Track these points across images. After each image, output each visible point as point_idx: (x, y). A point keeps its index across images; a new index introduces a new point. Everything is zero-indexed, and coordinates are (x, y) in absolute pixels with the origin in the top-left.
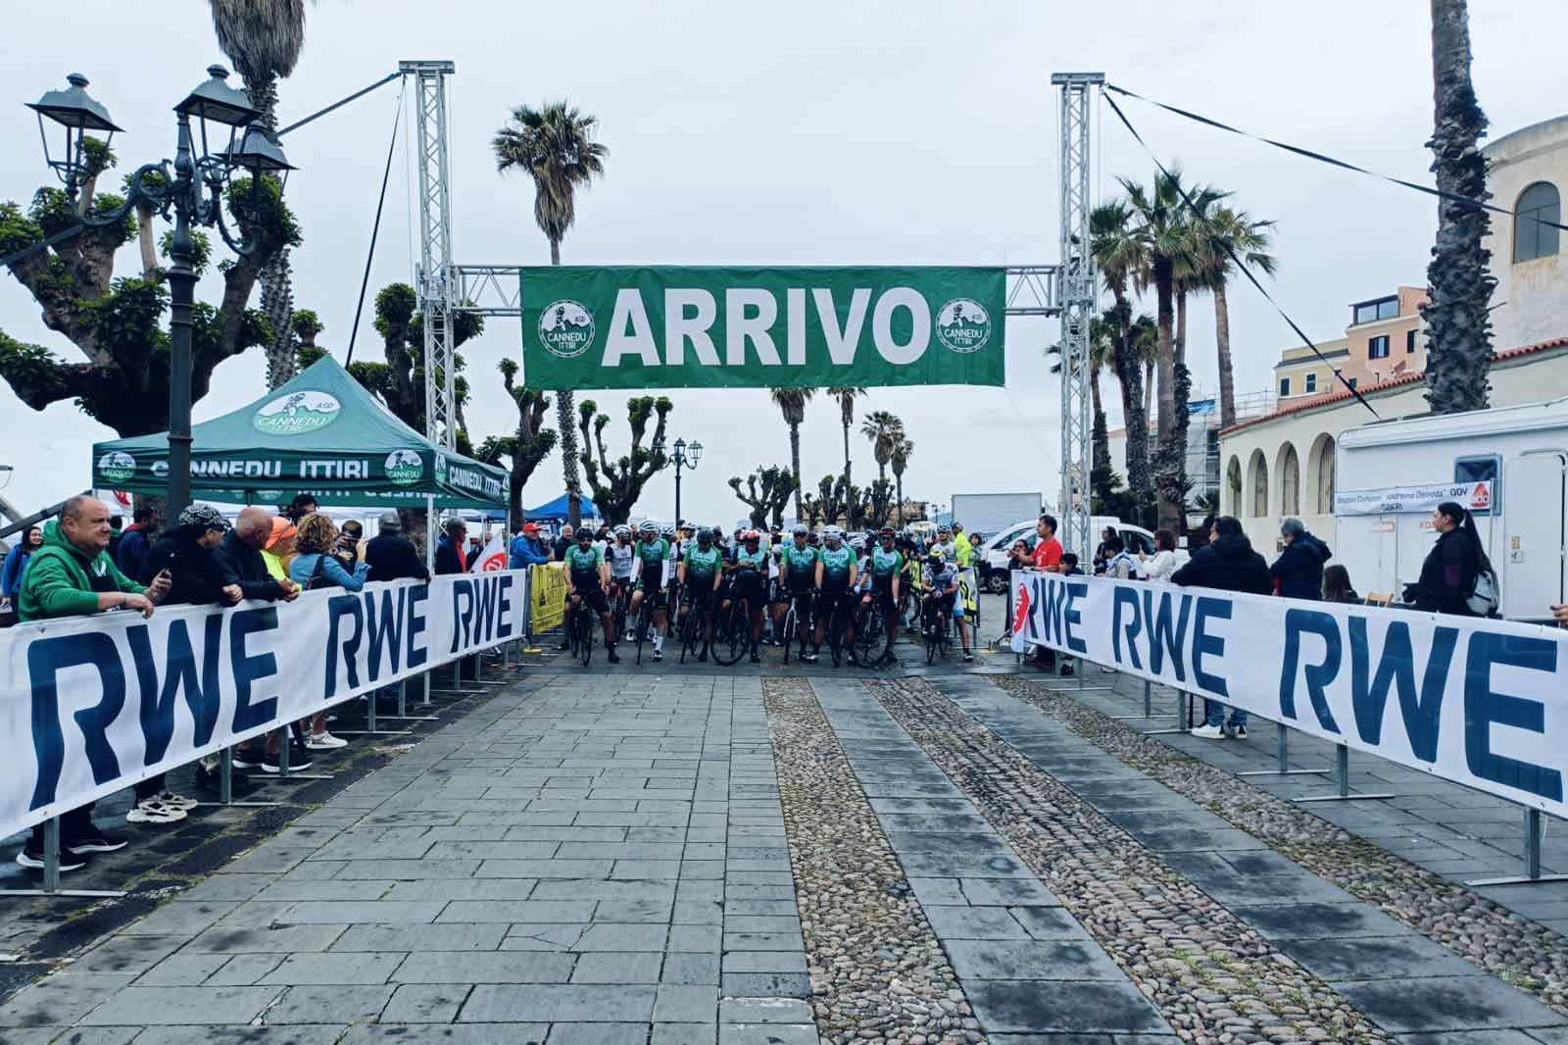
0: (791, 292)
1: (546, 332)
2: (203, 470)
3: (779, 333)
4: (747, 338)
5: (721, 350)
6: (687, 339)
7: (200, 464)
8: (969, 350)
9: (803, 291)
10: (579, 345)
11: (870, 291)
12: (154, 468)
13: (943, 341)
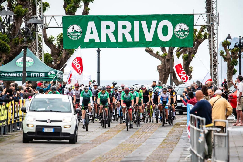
0: (135, 22)
1: (69, 33)
2: (12, 75)
3: (132, 33)
4: (123, 34)
5: (116, 38)
6: (107, 35)
7: (11, 74)
8: (183, 38)
9: (138, 21)
10: (78, 36)
11: (157, 21)
12: (2, 75)
13: (176, 35)
